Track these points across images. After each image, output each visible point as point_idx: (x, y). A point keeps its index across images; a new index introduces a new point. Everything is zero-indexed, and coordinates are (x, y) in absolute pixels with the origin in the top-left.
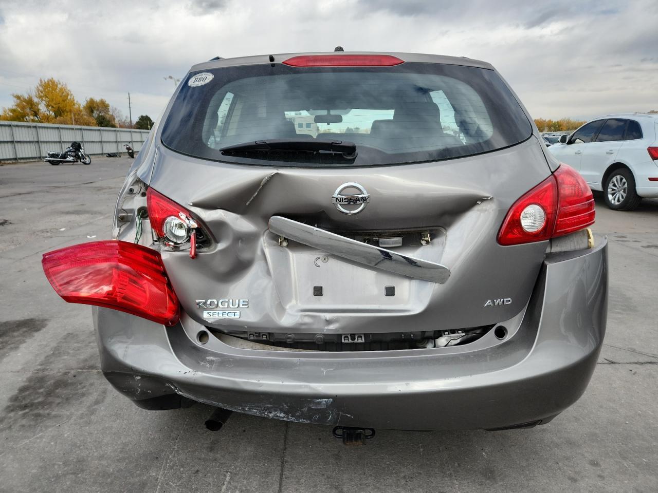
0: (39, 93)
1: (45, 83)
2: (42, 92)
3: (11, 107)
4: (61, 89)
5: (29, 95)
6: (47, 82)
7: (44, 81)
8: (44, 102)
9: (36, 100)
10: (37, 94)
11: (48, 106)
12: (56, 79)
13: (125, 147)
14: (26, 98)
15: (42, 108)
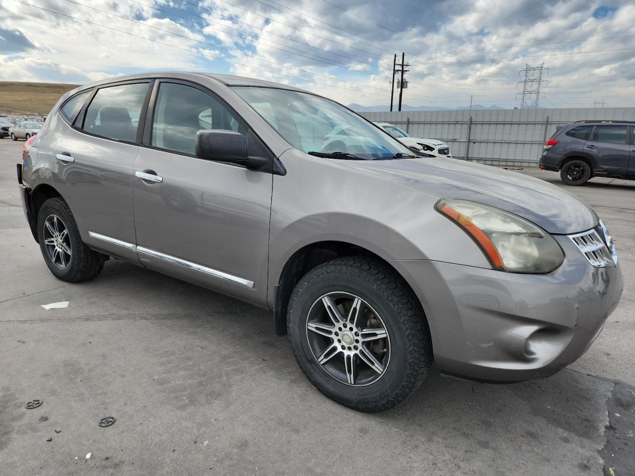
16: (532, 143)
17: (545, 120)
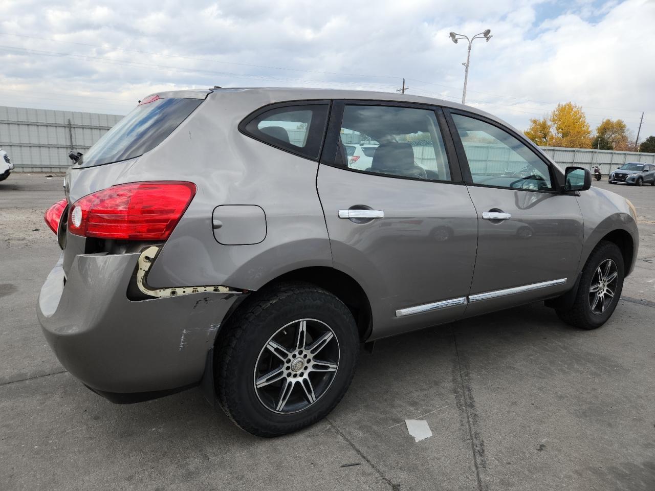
0: (553, 117)
1: (562, 108)
2: (556, 116)
3: (526, 130)
4: (576, 112)
5: (544, 119)
6: (564, 106)
7: (562, 105)
8: (556, 125)
9: (549, 123)
10: (552, 118)
11: (558, 129)
12: (573, 104)
13: (594, 169)
14: (541, 122)
15: (553, 131)
16: (58, 147)
17: (67, 123)
